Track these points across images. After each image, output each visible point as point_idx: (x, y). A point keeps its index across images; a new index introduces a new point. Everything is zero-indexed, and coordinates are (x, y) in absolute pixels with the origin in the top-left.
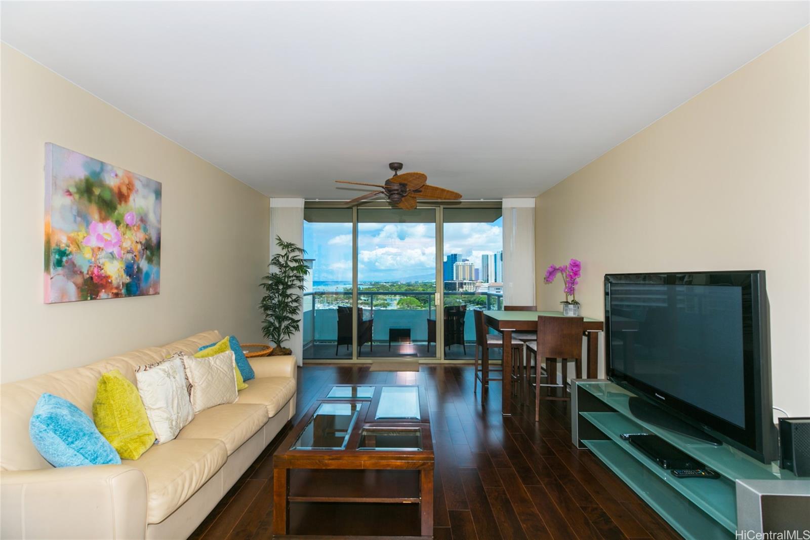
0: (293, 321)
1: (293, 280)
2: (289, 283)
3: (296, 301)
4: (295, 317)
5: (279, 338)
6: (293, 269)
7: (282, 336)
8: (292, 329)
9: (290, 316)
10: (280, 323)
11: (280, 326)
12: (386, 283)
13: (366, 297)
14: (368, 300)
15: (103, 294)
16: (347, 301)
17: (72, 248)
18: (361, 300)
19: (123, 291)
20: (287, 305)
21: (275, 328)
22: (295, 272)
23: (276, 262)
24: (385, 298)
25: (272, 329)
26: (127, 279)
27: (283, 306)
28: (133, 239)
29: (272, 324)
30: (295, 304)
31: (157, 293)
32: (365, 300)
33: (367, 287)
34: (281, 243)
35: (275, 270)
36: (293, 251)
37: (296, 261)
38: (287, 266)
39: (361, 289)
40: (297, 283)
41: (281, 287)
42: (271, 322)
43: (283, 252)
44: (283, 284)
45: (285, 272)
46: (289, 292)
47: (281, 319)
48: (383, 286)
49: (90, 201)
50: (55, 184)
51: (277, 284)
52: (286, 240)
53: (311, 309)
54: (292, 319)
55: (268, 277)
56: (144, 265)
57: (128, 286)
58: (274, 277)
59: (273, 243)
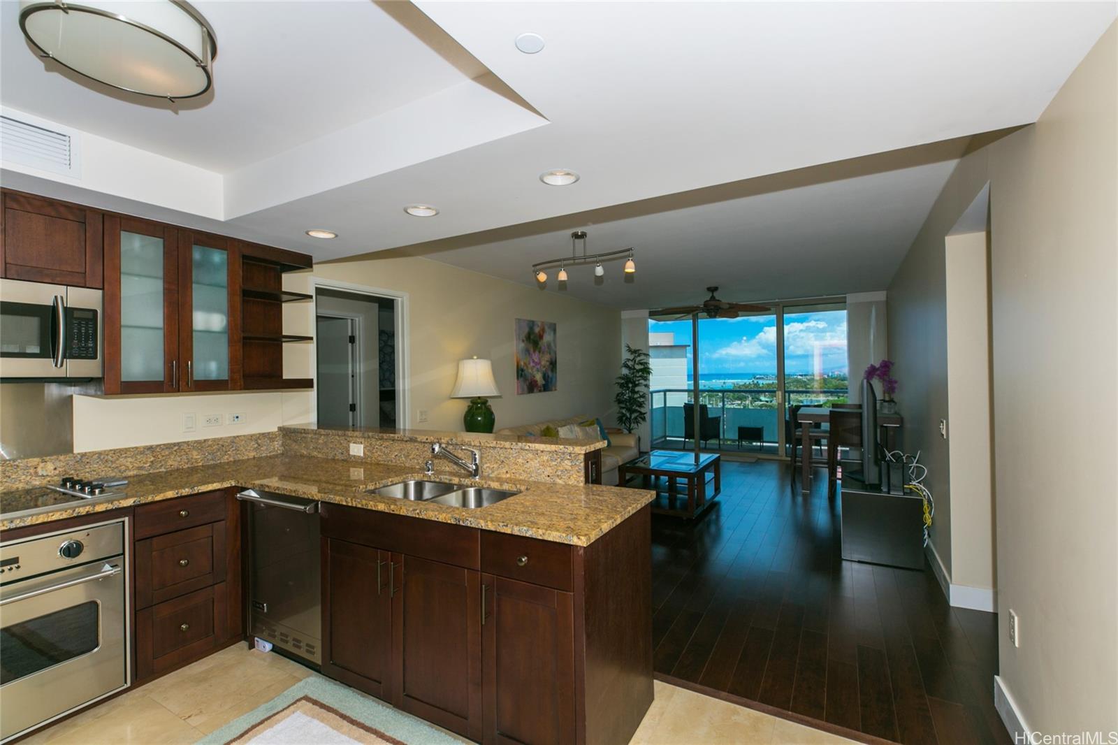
0: (641, 413)
1: (639, 380)
2: (637, 382)
3: (641, 397)
4: (643, 410)
5: (630, 426)
6: (638, 371)
7: (632, 425)
8: (640, 419)
9: (639, 409)
10: (631, 414)
11: (631, 417)
12: (801, 375)
13: (768, 398)
14: (771, 401)
15: (535, 390)
16: (740, 402)
17: (525, 368)
18: (761, 401)
19: (542, 389)
20: (635, 399)
21: (627, 418)
22: (640, 373)
23: (626, 366)
24: (801, 399)
25: (624, 418)
26: (544, 382)
27: (632, 401)
28: (545, 361)
29: (624, 415)
30: (642, 400)
31: (556, 390)
32: (767, 402)
33: (771, 382)
34: (630, 350)
35: (625, 371)
36: (639, 355)
37: (641, 364)
38: (634, 369)
39: (761, 385)
40: (642, 381)
41: (630, 385)
42: (623, 413)
43: (631, 357)
44: (632, 383)
45: (633, 373)
46: (637, 389)
47: (631, 411)
48: (798, 381)
49: (530, 342)
50: (519, 338)
51: (627, 383)
52: (633, 348)
53: (663, 406)
54: (639, 411)
55: (620, 378)
56: (550, 374)
57: (544, 386)
58: (625, 377)
59: (624, 349)
